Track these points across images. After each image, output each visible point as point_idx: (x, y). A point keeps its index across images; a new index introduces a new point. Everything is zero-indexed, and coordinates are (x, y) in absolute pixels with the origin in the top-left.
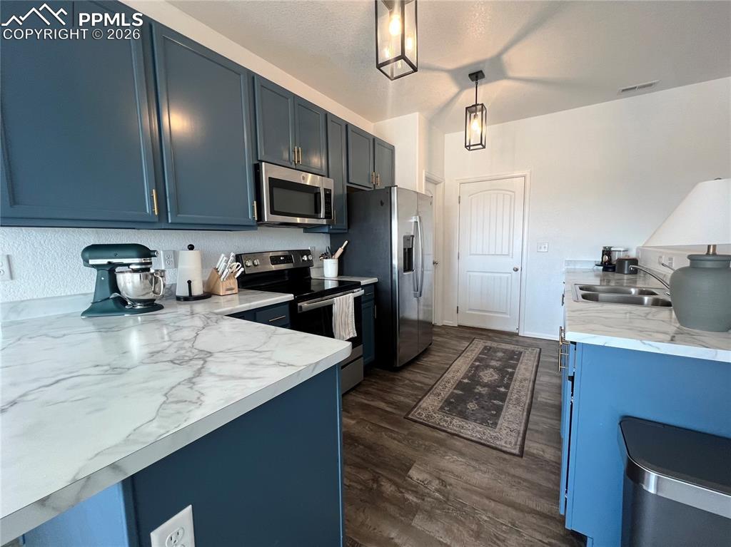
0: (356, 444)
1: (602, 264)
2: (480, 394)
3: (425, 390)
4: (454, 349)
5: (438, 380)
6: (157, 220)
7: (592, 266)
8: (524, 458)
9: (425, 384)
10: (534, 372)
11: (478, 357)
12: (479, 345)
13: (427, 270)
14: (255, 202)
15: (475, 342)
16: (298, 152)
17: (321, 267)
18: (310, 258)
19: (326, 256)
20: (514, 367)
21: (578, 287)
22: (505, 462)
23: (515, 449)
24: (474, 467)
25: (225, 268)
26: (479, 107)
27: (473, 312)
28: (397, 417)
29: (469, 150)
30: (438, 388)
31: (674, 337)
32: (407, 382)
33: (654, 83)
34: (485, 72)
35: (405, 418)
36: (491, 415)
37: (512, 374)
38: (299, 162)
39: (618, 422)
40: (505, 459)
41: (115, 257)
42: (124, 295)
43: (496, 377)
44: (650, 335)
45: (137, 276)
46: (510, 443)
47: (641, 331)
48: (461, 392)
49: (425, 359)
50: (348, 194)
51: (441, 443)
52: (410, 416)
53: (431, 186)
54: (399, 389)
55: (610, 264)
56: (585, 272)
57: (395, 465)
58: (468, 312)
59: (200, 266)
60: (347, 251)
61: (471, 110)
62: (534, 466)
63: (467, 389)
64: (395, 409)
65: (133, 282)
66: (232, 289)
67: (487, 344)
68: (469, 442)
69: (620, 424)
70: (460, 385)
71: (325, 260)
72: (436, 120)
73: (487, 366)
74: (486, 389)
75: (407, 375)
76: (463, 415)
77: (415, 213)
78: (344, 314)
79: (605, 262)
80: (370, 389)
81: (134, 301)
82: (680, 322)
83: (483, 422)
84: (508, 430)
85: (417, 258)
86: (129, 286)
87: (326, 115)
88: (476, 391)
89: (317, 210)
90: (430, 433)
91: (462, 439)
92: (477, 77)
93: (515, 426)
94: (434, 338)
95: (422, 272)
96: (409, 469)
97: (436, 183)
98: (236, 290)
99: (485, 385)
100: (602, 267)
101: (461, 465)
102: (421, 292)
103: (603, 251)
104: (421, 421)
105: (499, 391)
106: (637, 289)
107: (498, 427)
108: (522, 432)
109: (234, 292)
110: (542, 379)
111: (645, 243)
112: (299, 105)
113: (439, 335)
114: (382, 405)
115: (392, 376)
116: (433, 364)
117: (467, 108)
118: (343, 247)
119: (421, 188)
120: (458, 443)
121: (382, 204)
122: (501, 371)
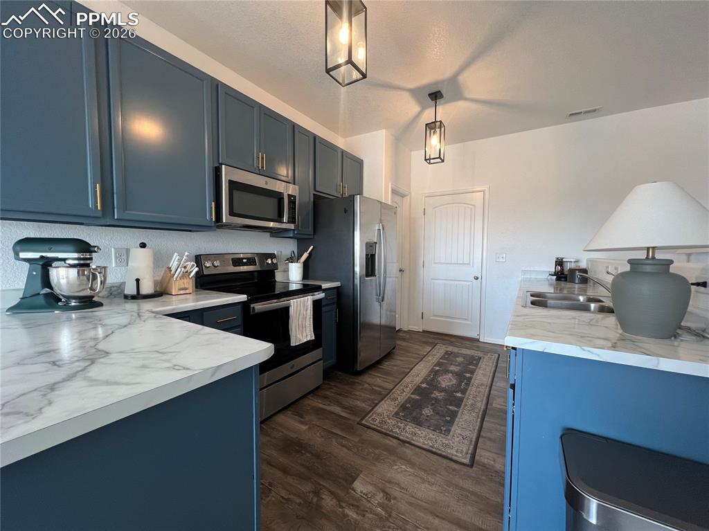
0: (304, 452)
1: (556, 274)
2: (436, 399)
3: (382, 394)
4: (416, 354)
5: (397, 385)
6: (100, 214)
7: (546, 276)
8: (474, 468)
9: (383, 388)
10: (491, 377)
11: (438, 361)
12: (441, 350)
13: (390, 277)
14: (213, 203)
15: (437, 347)
16: (263, 158)
17: (286, 271)
18: (275, 261)
19: (291, 260)
20: (472, 372)
21: (529, 294)
22: (454, 473)
23: (466, 458)
24: (421, 478)
25: (178, 268)
26: (438, 124)
27: (438, 319)
28: (351, 422)
29: (429, 163)
30: (397, 391)
31: (616, 343)
32: (366, 386)
33: (598, 109)
34: (444, 92)
35: (358, 424)
36: (445, 422)
37: (470, 379)
38: (263, 167)
39: (559, 436)
40: (454, 470)
41: (50, 251)
42: (57, 291)
43: (454, 382)
44: (590, 341)
45: (74, 272)
46: (462, 452)
47: (582, 337)
48: (417, 397)
49: (387, 363)
50: (314, 202)
51: (392, 451)
52: (363, 422)
53: (398, 199)
54: (357, 393)
55: (563, 274)
56: (538, 281)
57: (340, 475)
58: (432, 318)
59: (151, 264)
60: (313, 256)
61: (431, 126)
62: (483, 478)
63: (424, 394)
64: (350, 413)
65: (67, 278)
66: (186, 289)
67: (448, 349)
68: (420, 450)
69: (561, 437)
70: (418, 390)
71: (290, 264)
72: (401, 138)
73: (447, 371)
74: (443, 394)
75: (368, 379)
76: (418, 422)
77: (378, 221)
78: (301, 317)
79: (558, 272)
80: (328, 393)
81: (69, 298)
82: (622, 328)
83: (437, 428)
84: (461, 438)
85: (380, 265)
86: (63, 282)
87: (294, 126)
88: (433, 395)
89: (280, 215)
90: (382, 440)
91: (413, 447)
92: (436, 97)
93: (468, 433)
94: (398, 342)
95: (385, 278)
96: (354, 479)
97: (403, 196)
98: (190, 290)
99: (444, 390)
100: (555, 277)
101: (410, 475)
102: (383, 298)
103: (556, 262)
104: (375, 427)
105: (455, 397)
106: (585, 297)
107: (451, 433)
108: (474, 440)
109: (188, 291)
110: (498, 384)
111: (586, 247)
112: (265, 114)
113: (403, 339)
114: (337, 409)
115: (351, 380)
116: (395, 368)
117: (426, 125)
118: (308, 252)
119: (387, 198)
120: (409, 452)
121: (346, 211)
122: (459, 376)
